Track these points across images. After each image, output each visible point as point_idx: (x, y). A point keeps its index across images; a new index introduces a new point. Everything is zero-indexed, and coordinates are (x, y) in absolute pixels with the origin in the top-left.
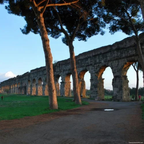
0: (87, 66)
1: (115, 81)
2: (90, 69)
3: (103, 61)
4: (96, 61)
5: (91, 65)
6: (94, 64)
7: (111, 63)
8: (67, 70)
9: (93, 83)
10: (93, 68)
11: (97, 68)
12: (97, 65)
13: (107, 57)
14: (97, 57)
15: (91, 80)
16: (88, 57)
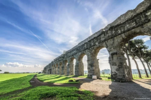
0: (84, 50)
1: (111, 59)
2: (86, 52)
3: (97, 43)
4: (91, 45)
5: (87, 48)
6: (90, 48)
7: (106, 43)
8: (71, 56)
9: (90, 63)
10: (89, 50)
11: (92, 50)
12: (92, 48)
13: (101, 38)
14: (92, 41)
15: (87, 60)
16: (85, 43)
